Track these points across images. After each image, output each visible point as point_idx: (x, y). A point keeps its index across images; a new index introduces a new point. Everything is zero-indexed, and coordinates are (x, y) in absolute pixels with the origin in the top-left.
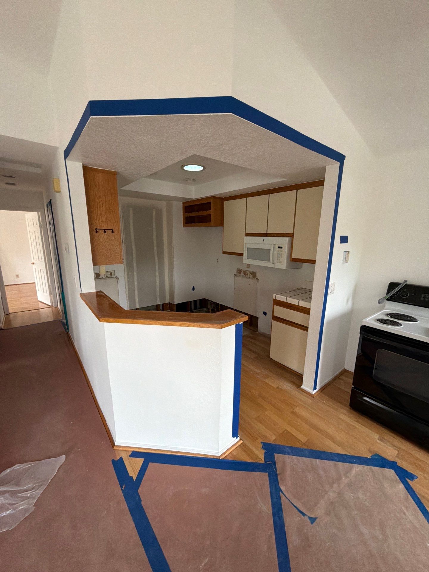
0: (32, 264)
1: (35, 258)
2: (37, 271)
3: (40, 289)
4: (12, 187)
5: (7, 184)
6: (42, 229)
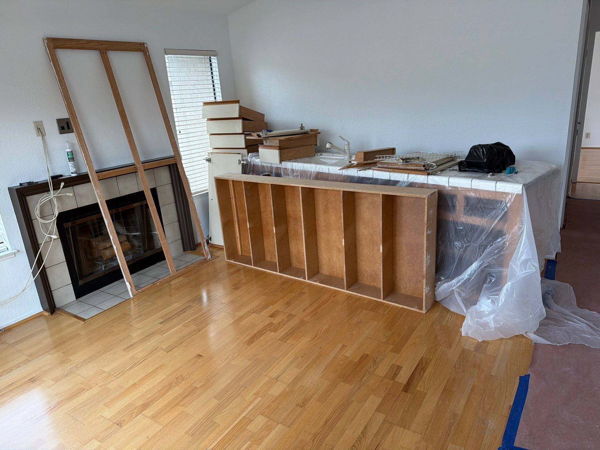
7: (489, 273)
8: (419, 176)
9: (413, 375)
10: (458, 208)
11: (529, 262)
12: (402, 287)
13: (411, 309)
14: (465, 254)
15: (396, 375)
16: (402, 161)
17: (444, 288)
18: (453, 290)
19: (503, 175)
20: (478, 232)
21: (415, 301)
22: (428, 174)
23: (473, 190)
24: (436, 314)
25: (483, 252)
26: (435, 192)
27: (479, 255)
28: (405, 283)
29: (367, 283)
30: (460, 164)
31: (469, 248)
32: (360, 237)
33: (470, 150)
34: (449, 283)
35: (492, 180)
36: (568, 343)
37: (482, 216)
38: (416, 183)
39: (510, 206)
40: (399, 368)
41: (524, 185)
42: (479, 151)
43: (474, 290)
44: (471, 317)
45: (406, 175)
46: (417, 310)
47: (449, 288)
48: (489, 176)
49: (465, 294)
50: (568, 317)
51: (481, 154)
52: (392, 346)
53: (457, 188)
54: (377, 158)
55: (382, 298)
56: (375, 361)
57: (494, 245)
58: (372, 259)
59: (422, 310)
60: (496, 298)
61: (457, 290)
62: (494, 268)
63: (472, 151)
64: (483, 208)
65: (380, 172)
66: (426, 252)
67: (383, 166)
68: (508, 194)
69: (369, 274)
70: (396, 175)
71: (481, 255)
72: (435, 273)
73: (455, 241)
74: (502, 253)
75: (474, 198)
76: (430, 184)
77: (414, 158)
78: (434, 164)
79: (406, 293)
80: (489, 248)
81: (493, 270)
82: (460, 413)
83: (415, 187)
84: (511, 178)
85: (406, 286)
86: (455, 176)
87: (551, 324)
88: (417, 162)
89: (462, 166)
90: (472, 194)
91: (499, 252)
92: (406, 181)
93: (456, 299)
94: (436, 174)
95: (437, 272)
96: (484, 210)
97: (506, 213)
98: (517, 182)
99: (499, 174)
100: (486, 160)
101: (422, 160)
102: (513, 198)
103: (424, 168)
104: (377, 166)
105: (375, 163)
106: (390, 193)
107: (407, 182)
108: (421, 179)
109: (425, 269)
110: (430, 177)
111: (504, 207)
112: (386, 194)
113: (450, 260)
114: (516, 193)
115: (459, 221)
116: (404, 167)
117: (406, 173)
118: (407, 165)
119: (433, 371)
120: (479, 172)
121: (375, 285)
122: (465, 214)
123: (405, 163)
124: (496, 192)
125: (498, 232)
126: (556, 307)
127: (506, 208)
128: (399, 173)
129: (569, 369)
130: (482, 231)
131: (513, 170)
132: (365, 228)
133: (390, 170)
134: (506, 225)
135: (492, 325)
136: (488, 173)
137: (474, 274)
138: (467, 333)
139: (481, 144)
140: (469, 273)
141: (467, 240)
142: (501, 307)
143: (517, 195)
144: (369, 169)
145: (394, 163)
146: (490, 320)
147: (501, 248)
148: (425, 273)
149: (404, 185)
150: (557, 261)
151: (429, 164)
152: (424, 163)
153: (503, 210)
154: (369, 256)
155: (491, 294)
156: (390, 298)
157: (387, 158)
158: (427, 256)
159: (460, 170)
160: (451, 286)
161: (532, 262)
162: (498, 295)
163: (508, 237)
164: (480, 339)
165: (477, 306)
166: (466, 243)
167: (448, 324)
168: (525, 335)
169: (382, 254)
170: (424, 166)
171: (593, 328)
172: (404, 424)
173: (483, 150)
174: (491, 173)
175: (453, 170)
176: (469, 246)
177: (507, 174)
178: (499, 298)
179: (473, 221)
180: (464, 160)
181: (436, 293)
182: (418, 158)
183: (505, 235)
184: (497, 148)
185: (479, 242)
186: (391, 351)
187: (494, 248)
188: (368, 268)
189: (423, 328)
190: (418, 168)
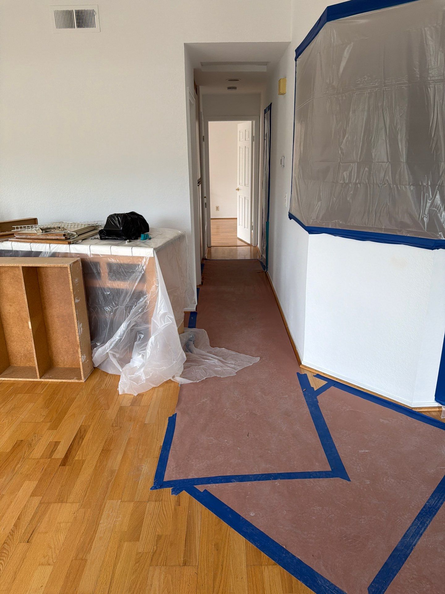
0: (237, 190)
1: (241, 182)
2: (241, 199)
3: (241, 224)
4: (233, 91)
5: (229, 88)
6: (254, 143)
7: (138, 331)
8: (61, 245)
9: (71, 447)
10: (102, 274)
11: (166, 316)
12: (60, 361)
13: (70, 381)
14: (115, 317)
15: (53, 452)
16: (41, 231)
17: (100, 352)
18: (107, 353)
19: (138, 242)
20: (123, 295)
21: (74, 372)
22: (70, 243)
23: (113, 256)
24: (95, 380)
25: (129, 313)
26: (77, 260)
27: (126, 315)
28: (62, 356)
29: (22, 365)
30: (101, 232)
31: (117, 311)
32: (7, 316)
33: (107, 219)
34: (103, 347)
35: (128, 246)
36: (205, 378)
37: (124, 280)
38: (59, 252)
39: (146, 268)
40: (57, 443)
41: (154, 249)
42: (115, 220)
43: (127, 349)
44: (126, 375)
45: (48, 245)
46: (77, 381)
47: (103, 352)
48: (127, 242)
49: (119, 355)
50: (205, 357)
51: (117, 222)
52: (49, 424)
53: (98, 255)
54: (14, 229)
55: (38, 377)
56: (31, 445)
57: (138, 305)
58: (23, 338)
59: (81, 380)
60: (144, 352)
61: (110, 352)
62: (140, 326)
63: (110, 221)
64: (125, 273)
65: (19, 244)
66: (77, 321)
67: (22, 237)
68: (143, 257)
69: (23, 354)
70: (37, 246)
71: (128, 316)
72: (90, 341)
73: (105, 307)
74: (145, 311)
75: (116, 264)
76: (73, 253)
77: (54, 228)
78: (75, 233)
79: (65, 367)
80: (134, 308)
81: (140, 327)
82: (117, 468)
83: (58, 257)
84: (145, 244)
85: (64, 359)
86: (96, 244)
87: (193, 366)
88: (57, 231)
89: (102, 234)
90: (113, 260)
91: (143, 310)
92: (49, 251)
93: (112, 361)
94: (78, 242)
95: (92, 339)
96: (125, 274)
97: (143, 275)
98: (149, 247)
99: (136, 240)
100: (122, 228)
101: (62, 230)
102: (147, 261)
103: (64, 237)
104: (15, 238)
105: (12, 235)
106: (31, 265)
107: (50, 253)
108: (63, 248)
109: (78, 337)
110: (72, 246)
111: (141, 269)
112: (26, 266)
113: (103, 326)
114: (149, 256)
115: (106, 287)
116: (44, 237)
117: (47, 243)
118: (46, 235)
119: (91, 436)
120: (118, 239)
121: (30, 365)
122: (110, 280)
123: (45, 232)
124: (133, 257)
125: (139, 292)
126: (196, 350)
127: (143, 271)
128: (40, 244)
129: (206, 399)
130: (127, 293)
131: (147, 237)
132: (11, 305)
133: (30, 240)
134: (145, 286)
135: (144, 378)
136: (125, 240)
137: (124, 334)
138: (124, 391)
139: (116, 213)
140: (119, 334)
141: (115, 304)
142: (148, 359)
143: (150, 258)
144: (7, 240)
145: (33, 233)
146: (141, 374)
147: (144, 307)
148: (79, 342)
149: (47, 256)
150: (198, 312)
151: (70, 233)
152: (65, 232)
153: (141, 272)
154: (19, 335)
155: (141, 350)
156: (47, 376)
157: (26, 229)
158: (79, 325)
159: (101, 239)
160: (105, 350)
161: (168, 315)
162: (145, 350)
163: (148, 296)
164: (135, 393)
165: (131, 363)
166: (114, 307)
167: (106, 387)
168: (172, 380)
169: (31, 330)
170: (64, 235)
171: (222, 361)
172: (61, 500)
173: (118, 219)
174: (128, 240)
175: (95, 238)
176: (117, 309)
177: (142, 240)
178: (146, 352)
179: (118, 285)
180: (103, 229)
181: (94, 359)
182: (59, 228)
183: (146, 294)
184: (131, 217)
185: (125, 303)
186: (49, 429)
187: (138, 307)
188: (20, 349)
189: (82, 397)
190: (58, 237)
